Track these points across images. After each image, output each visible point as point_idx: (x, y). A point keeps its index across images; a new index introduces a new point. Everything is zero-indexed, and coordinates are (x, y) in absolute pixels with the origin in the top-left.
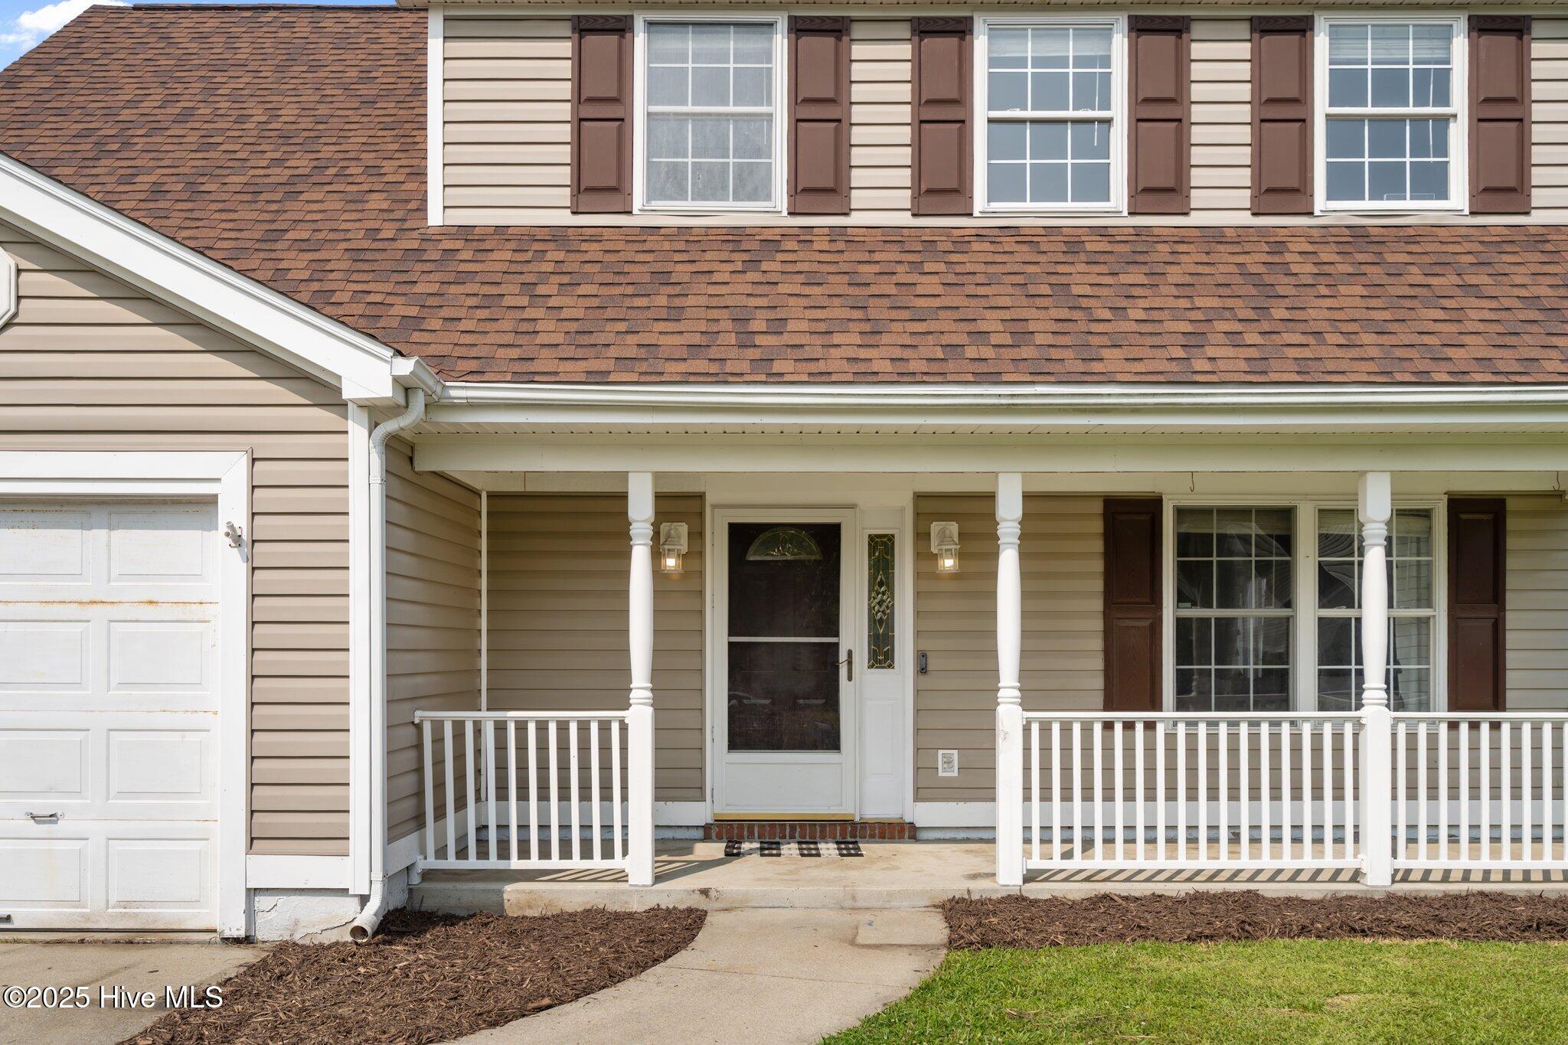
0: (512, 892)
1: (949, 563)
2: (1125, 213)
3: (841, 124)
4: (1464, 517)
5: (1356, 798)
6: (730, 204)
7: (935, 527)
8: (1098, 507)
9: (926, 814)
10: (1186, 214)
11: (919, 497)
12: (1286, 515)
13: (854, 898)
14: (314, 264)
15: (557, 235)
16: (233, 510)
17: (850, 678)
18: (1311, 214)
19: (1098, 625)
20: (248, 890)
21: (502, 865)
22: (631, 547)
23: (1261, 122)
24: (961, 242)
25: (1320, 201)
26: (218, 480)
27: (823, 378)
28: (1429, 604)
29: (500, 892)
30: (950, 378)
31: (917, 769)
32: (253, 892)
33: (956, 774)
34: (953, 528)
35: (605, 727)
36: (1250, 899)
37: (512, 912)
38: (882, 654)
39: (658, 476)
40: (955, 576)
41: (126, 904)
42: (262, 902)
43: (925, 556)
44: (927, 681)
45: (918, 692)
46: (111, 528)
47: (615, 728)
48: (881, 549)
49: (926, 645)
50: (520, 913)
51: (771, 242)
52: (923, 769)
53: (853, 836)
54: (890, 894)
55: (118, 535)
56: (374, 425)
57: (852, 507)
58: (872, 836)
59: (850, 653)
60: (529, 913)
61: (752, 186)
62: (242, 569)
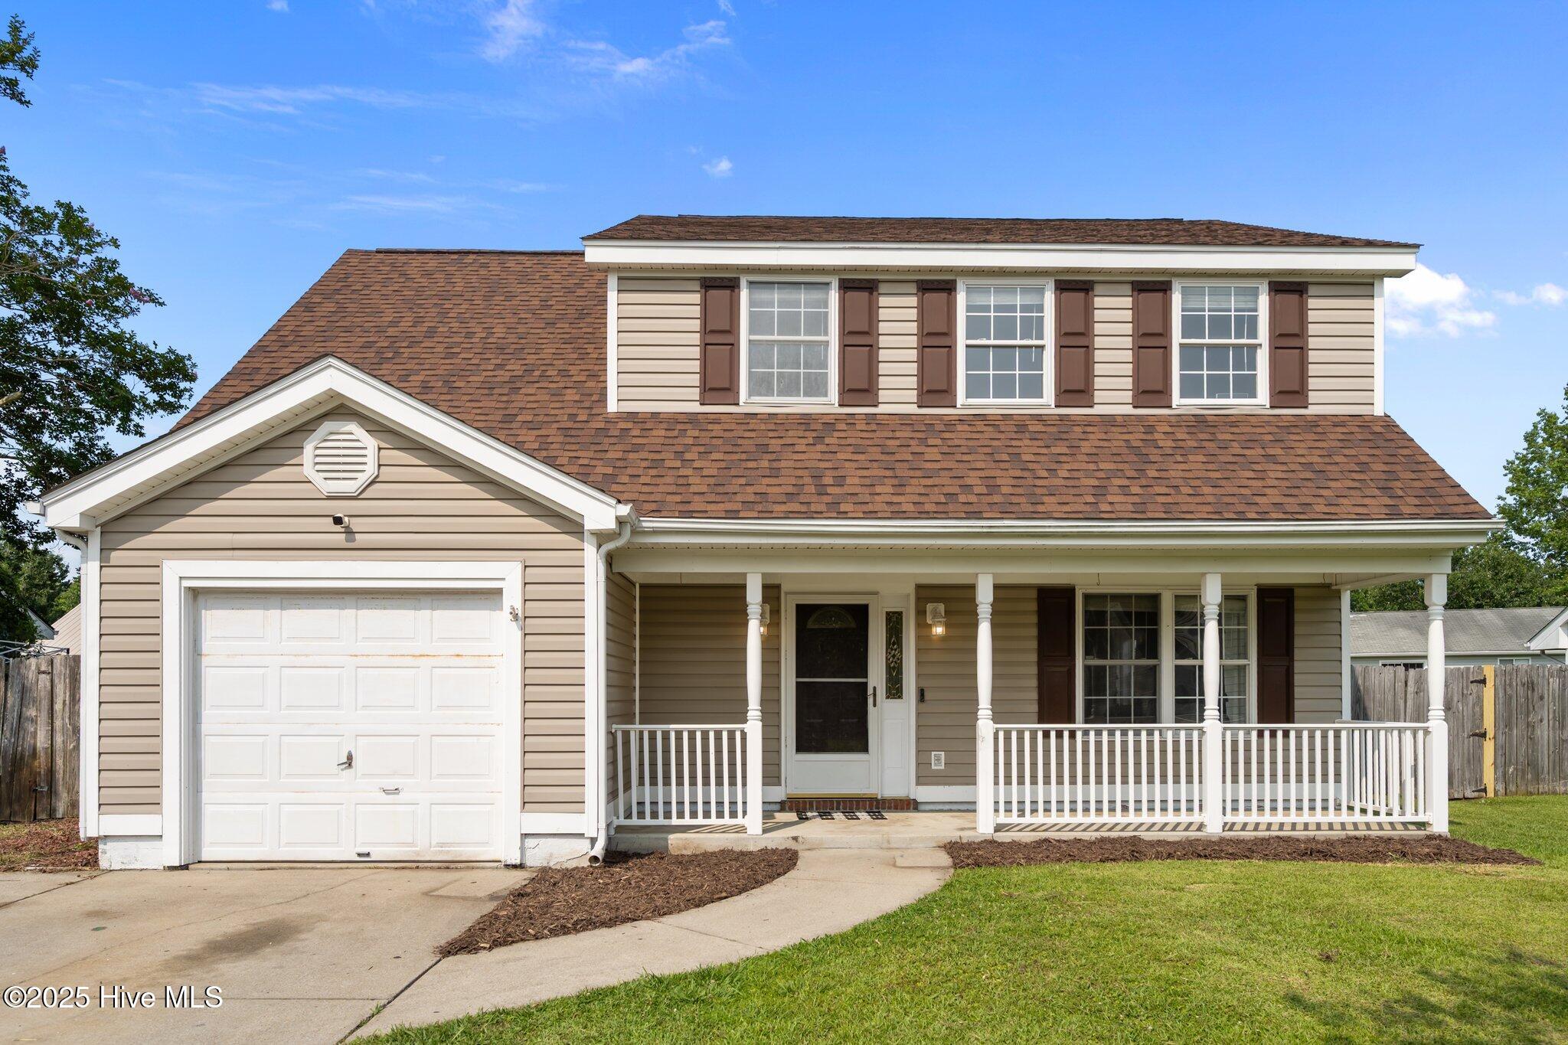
0: (674, 840)
1: (939, 630)
2: (1053, 406)
3: (872, 348)
4: (1267, 600)
5: (1200, 782)
6: (802, 399)
7: (930, 607)
8: (1034, 594)
9: (923, 794)
10: (1091, 407)
11: (919, 587)
12: (1154, 599)
13: (888, 842)
14: (539, 438)
15: (692, 419)
16: (513, 597)
17: (875, 705)
18: (1170, 407)
19: (1034, 670)
20: (522, 834)
21: (666, 822)
22: (748, 621)
23: (1138, 348)
24: (950, 424)
25: (1176, 399)
26: (504, 579)
27: (873, 515)
28: (1246, 657)
29: (666, 840)
30: (951, 515)
31: (918, 764)
32: (525, 836)
33: (943, 767)
34: (941, 607)
35: (732, 734)
36: (1135, 841)
37: (674, 851)
38: (895, 689)
39: (764, 575)
40: (943, 639)
41: (442, 845)
42: (530, 842)
43: (922, 625)
44: (924, 707)
45: (918, 714)
46: (433, 609)
47: (738, 735)
48: (894, 622)
49: (924, 684)
50: (679, 853)
51: (829, 424)
52: (922, 763)
53: (878, 808)
54: (911, 839)
55: (437, 613)
56: (599, 546)
57: (876, 593)
58: (890, 808)
59: (875, 688)
60: (685, 852)
61: (816, 387)
62: (519, 634)
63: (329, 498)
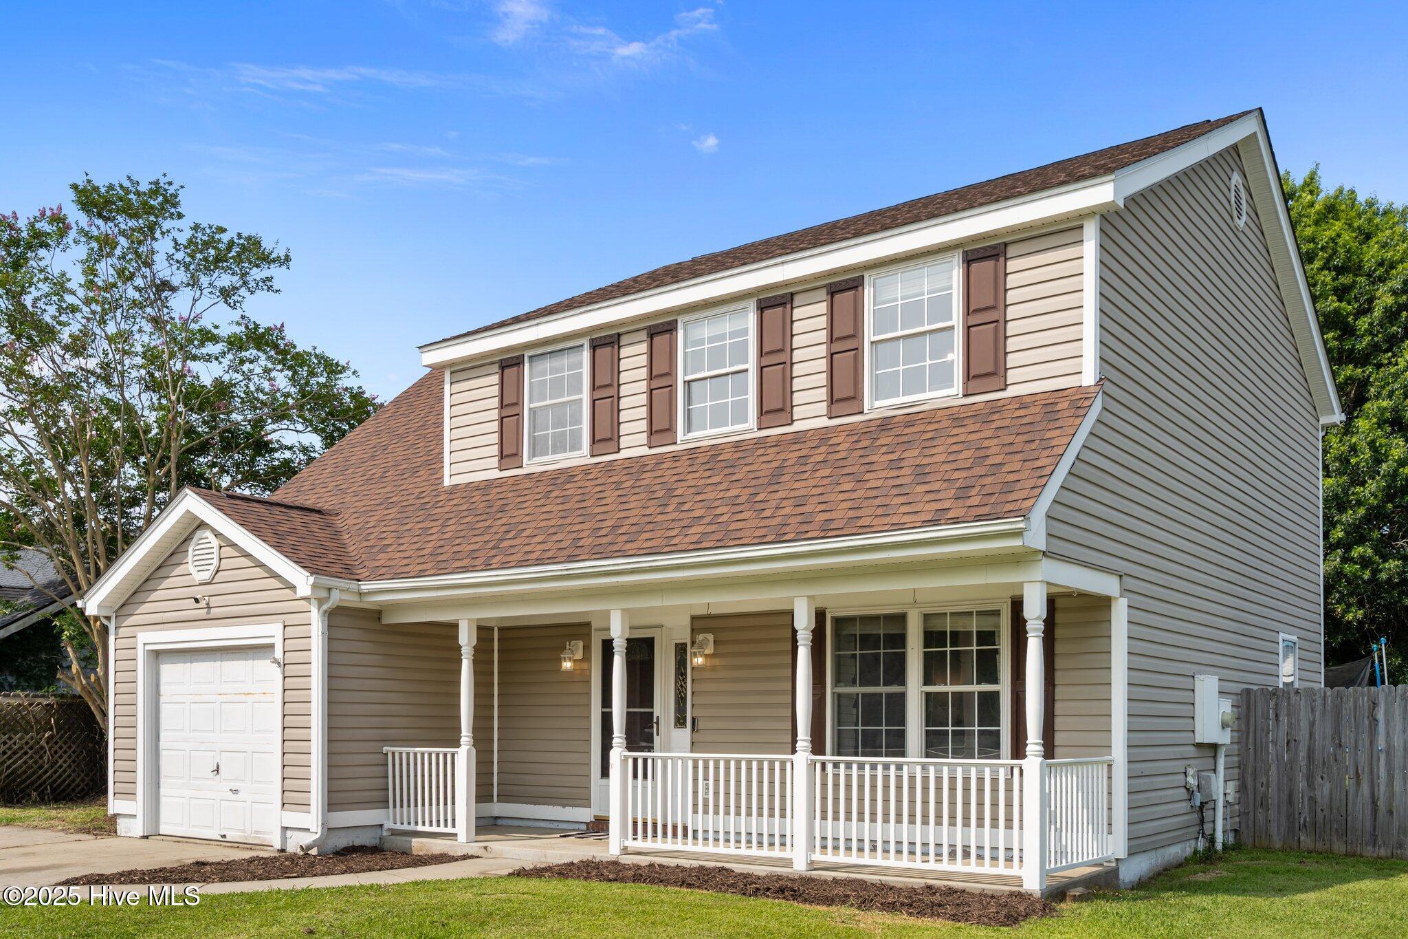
0: (416, 842)
1: (700, 660)
2: (756, 430)
3: (615, 399)
6: (568, 454)
7: (696, 637)
10: (792, 424)
11: (693, 618)
12: (900, 619)
15: (489, 484)
16: (278, 650)
17: (658, 734)
18: (864, 412)
20: (282, 827)
21: (415, 828)
23: (832, 355)
24: (675, 457)
25: (867, 403)
26: (274, 636)
28: (997, 682)
29: (410, 842)
32: (285, 829)
34: (711, 637)
35: (452, 754)
37: (414, 851)
38: (680, 719)
39: (479, 619)
41: (257, 832)
42: (289, 833)
44: (698, 737)
45: (692, 743)
47: (456, 754)
48: (681, 652)
49: (697, 713)
50: (420, 853)
55: (257, 663)
57: (661, 626)
59: (658, 718)
61: (573, 442)
62: (280, 677)
63: (200, 584)
